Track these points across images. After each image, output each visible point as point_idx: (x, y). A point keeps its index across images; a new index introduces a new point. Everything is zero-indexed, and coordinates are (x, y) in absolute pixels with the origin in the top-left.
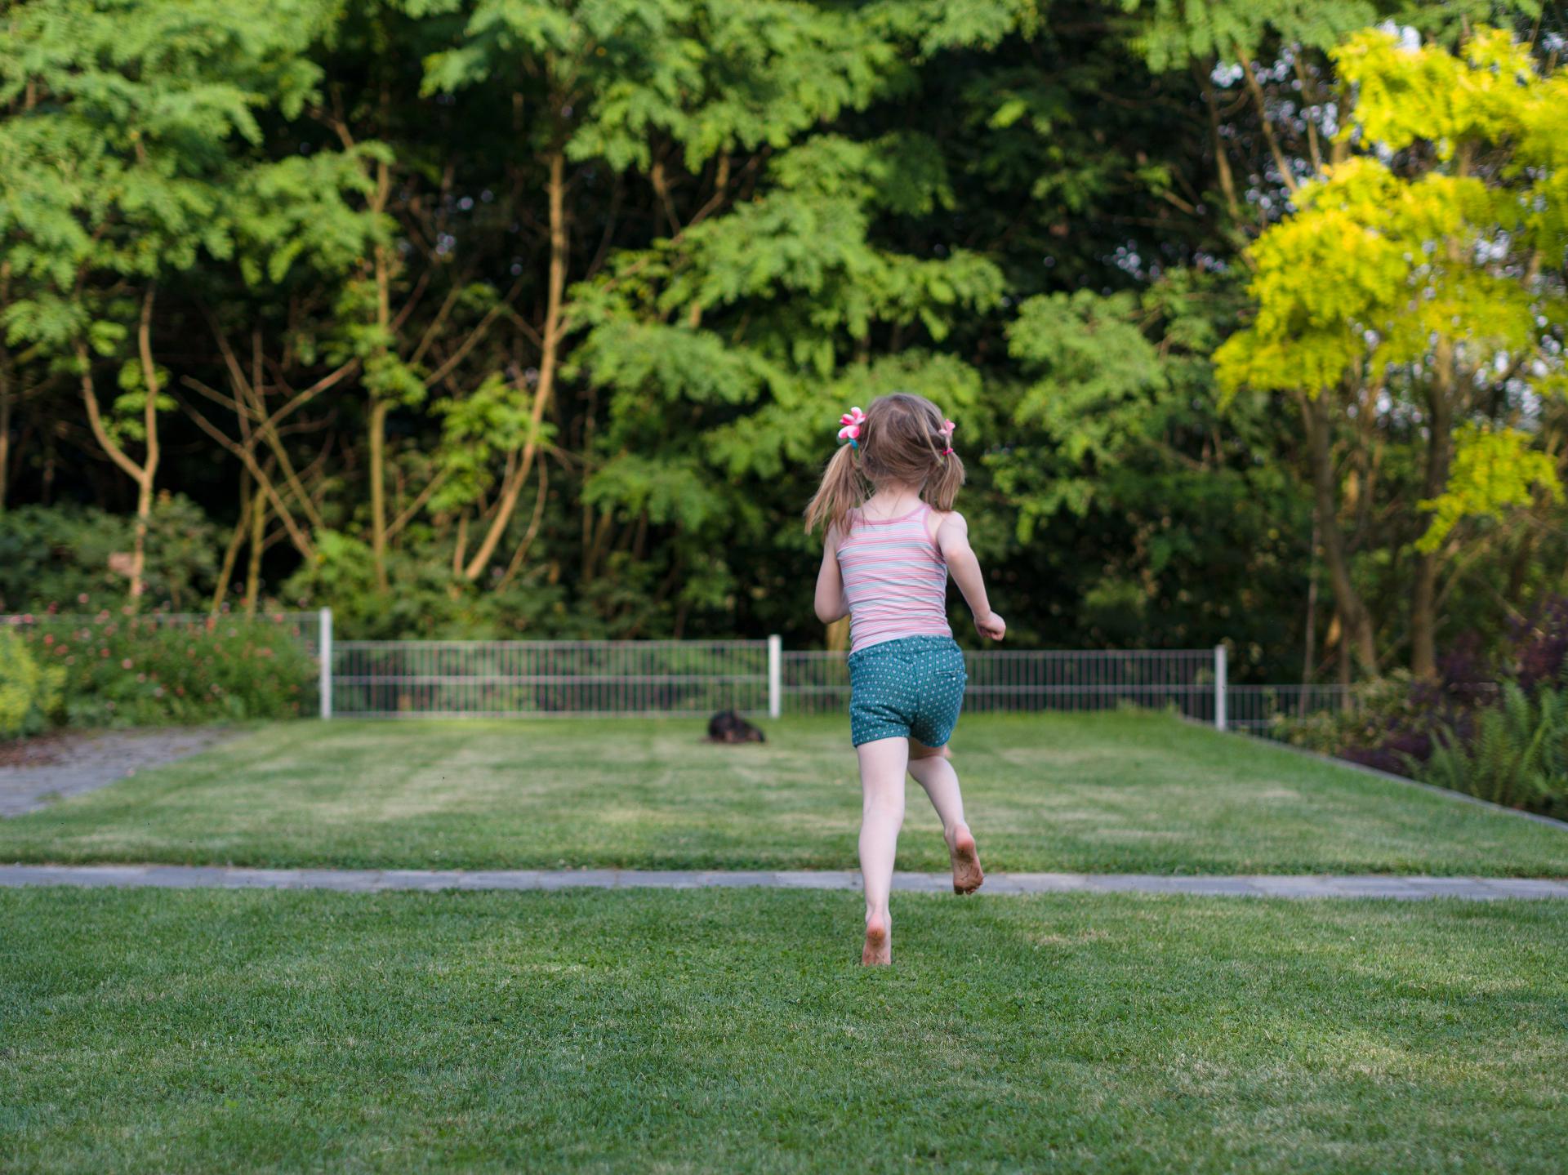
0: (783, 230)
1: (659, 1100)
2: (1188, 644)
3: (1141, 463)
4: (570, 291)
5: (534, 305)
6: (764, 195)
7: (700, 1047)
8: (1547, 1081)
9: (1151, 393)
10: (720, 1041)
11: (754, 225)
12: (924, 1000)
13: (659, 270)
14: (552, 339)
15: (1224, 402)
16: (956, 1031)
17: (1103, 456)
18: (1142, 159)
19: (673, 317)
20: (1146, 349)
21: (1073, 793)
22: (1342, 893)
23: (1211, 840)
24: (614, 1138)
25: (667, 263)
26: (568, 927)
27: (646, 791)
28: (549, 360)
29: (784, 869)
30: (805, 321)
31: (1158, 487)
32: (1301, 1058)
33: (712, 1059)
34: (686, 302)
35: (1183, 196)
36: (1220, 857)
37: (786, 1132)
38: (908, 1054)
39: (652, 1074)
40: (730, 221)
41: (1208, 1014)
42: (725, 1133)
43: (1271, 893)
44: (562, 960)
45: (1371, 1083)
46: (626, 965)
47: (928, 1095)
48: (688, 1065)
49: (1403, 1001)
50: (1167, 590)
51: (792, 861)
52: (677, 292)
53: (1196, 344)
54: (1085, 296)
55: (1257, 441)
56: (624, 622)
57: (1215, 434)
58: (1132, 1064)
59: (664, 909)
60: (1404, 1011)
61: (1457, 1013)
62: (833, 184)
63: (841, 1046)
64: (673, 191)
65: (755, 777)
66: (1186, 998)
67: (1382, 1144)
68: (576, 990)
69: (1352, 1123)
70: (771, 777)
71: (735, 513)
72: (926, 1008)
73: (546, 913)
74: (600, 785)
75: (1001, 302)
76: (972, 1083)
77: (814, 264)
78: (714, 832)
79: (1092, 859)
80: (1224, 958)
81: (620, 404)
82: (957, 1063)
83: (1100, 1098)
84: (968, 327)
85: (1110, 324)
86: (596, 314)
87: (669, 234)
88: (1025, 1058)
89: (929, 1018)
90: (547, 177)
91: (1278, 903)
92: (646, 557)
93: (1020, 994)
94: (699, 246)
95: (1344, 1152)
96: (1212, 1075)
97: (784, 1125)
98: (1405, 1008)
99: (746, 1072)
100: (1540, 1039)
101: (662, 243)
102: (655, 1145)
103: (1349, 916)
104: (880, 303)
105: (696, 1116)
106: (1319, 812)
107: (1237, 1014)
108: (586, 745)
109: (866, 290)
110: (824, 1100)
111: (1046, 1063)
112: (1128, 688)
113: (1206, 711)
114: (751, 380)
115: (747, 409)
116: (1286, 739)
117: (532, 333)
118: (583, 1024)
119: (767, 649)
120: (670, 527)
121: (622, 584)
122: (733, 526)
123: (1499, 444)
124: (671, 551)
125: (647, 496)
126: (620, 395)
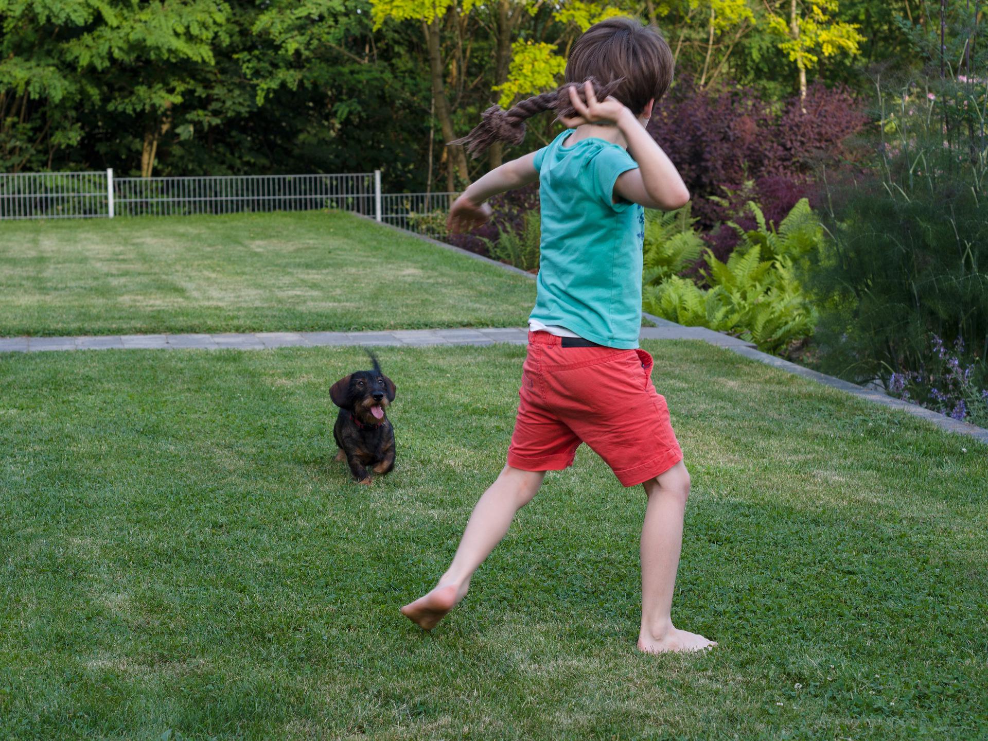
1: (69, 498)
3: (329, 57)
7: (90, 463)
9: (334, 15)
10: (100, 459)
12: (211, 426)
16: (230, 447)
17: (306, 53)
21: (293, 275)
22: (444, 341)
23: (371, 308)
24: (47, 524)
27: (40, 281)
29: (126, 334)
31: (340, 73)
32: (418, 457)
33: (96, 470)
36: (376, 320)
38: (205, 463)
39: (64, 481)
42: (107, 518)
43: (405, 343)
44: (4, 407)
45: (454, 472)
46: (41, 409)
48: (83, 475)
49: (474, 417)
50: (346, 130)
51: (130, 329)
55: (396, 41)
56: (15, 159)
57: (373, 39)
59: (59, 368)
60: (474, 424)
65: (105, 269)
67: (459, 509)
68: (14, 426)
69: (443, 498)
70: (114, 268)
71: (82, 91)
72: (213, 431)
74: (11, 278)
78: (83, 310)
79: (304, 323)
81: (8, 27)
82: (232, 468)
83: (310, 488)
89: (215, 438)
91: (409, 351)
92: (28, 119)
93: (265, 421)
95: (439, 516)
97: (139, 512)
98: (475, 421)
99: (116, 478)
102: (69, 527)
103: (448, 358)
105: (90, 508)
106: (433, 285)
110: (161, 494)
111: (281, 466)
113: (371, 211)
114: (90, 11)
115: (89, 28)
118: (21, 449)
119: (106, 176)
120: (43, 101)
121: (14, 136)
122: (81, 100)
123: (537, 52)
124: (44, 114)
125: (28, 83)
126: (10, 19)
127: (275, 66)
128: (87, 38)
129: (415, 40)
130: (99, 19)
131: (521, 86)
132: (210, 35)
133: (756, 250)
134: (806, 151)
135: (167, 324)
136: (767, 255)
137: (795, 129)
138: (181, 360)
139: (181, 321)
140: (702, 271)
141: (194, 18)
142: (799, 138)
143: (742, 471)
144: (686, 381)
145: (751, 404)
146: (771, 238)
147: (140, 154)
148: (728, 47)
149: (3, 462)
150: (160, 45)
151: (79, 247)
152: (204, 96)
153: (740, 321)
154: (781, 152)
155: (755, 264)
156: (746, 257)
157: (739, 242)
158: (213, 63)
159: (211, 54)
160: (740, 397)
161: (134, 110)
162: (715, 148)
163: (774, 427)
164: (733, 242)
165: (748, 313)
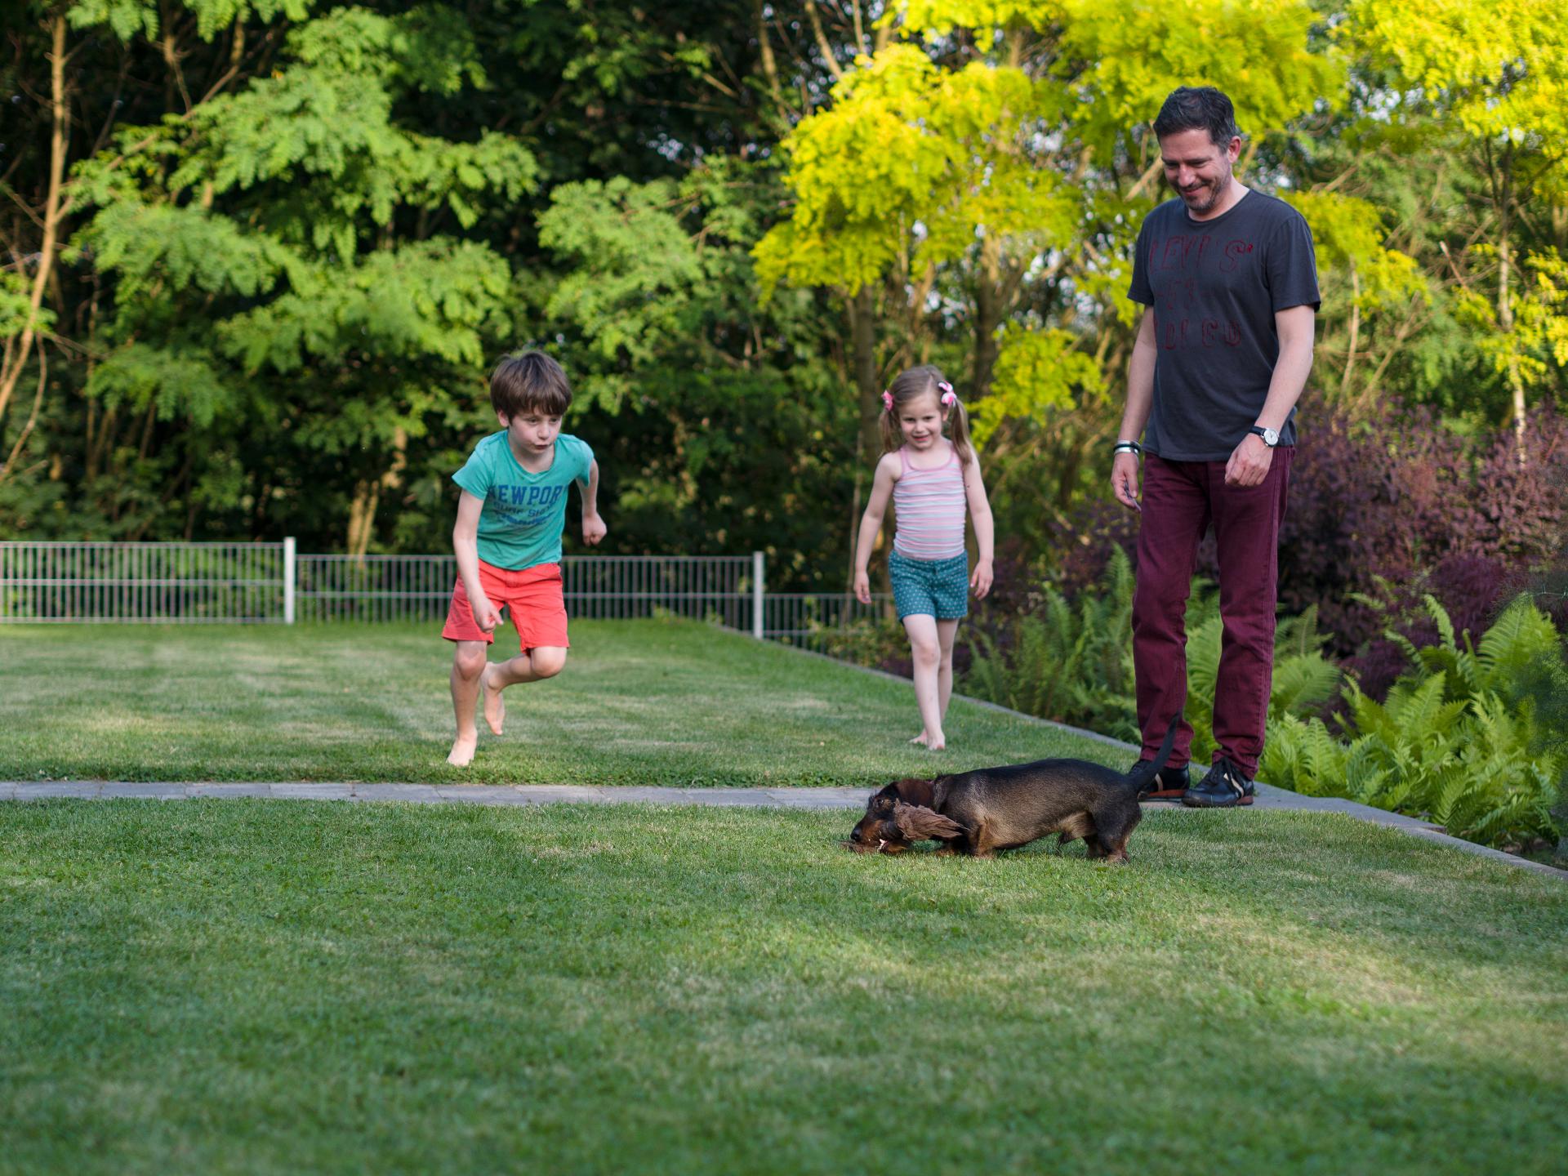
0: (303, 109)
1: (115, 1018)
2: (726, 550)
3: (678, 359)
4: (74, 169)
5: (34, 183)
6: (284, 71)
7: (165, 963)
8: (1048, 995)
9: (687, 285)
10: (187, 958)
11: (273, 104)
12: (411, 914)
13: (170, 147)
14: (52, 219)
15: (765, 298)
16: (441, 946)
17: (639, 352)
18: (681, 38)
19: (185, 198)
20: (686, 240)
21: (594, 702)
23: (731, 751)
24: (63, 1058)
25: (177, 140)
26: (38, 838)
27: (141, 698)
28: (49, 241)
29: (279, 780)
30: (327, 204)
31: (695, 385)
32: (798, 972)
33: (178, 975)
34: (198, 182)
35: (726, 80)
36: (739, 768)
37: (246, 1051)
38: (388, 970)
39: (111, 992)
40: (246, 98)
41: (708, 927)
42: (182, 1051)
43: (789, 804)
44: (27, 874)
45: (867, 998)
46: (96, 878)
47: (402, 1012)
48: (150, 982)
49: (910, 913)
50: (706, 492)
51: (289, 772)
52: (189, 172)
53: (735, 235)
54: (620, 183)
55: (800, 338)
56: (129, 522)
57: (757, 331)
58: (623, 979)
59: (145, 821)
60: (910, 924)
61: (964, 926)
62: (357, 61)
63: (316, 962)
64: (185, 64)
65: (260, 685)
66: (687, 912)
67: (873, 1058)
68: (38, 904)
69: (844, 1039)
70: (275, 685)
71: (249, 408)
72: (412, 923)
73: (16, 826)
74: (90, 692)
75: (531, 187)
76: (452, 999)
77: (336, 146)
78: (208, 741)
79: (606, 770)
80: (731, 871)
81: (125, 292)
82: (438, 979)
83: (583, 1014)
84: (497, 213)
85: (646, 212)
86: (101, 195)
87: (181, 111)
88: (510, 973)
89: (414, 933)
90: (49, 48)
91: (795, 815)
92: (153, 453)
93: (512, 908)
94: (213, 123)
95: (832, 1068)
96: (703, 990)
97: (246, 1044)
98: (911, 919)
99: (212, 989)
100: (1047, 952)
101: (172, 119)
102: (106, 1065)
104: (405, 188)
105: (154, 1035)
106: (846, 723)
107: (738, 927)
108: (81, 652)
109: (392, 172)
110: (292, 1018)
111: (532, 978)
112: (662, 595)
113: (744, 621)
114: (266, 268)
115: (262, 299)
116: (823, 649)
117: (31, 212)
118: (42, 940)
119: (282, 552)
120: (181, 421)
121: (128, 482)
122: (248, 423)
123: (1042, 344)
124: (181, 447)
125: (156, 391)
126: (128, 280)
127: (585, 371)
128: (262, 315)
129: (832, 333)
130: (283, 284)
131: (1012, 405)
132: (479, 314)
133: (1437, 682)
134: (1527, 524)
135: (356, 764)
136: (1456, 691)
137: (1507, 484)
138: (372, 816)
139: (384, 762)
140: (1338, 717)
141: (452, 285)
142: (1513, 500)
143: (1432, 1014)
144: (1315, 873)
145: (1441, 911)
146: (1465, 663)
147: (345, 519)
148: (1382, 357)
149: (5, 959)
150: (392, 331)
151: (223, 658)
152: (460, 426)
153: (1410, 798)
154: (1482, 526)
155: (1436, 707)
156: (1419, 693)
157: (1405, 669)
158: (480, 362)
159: (477, 347)
160: (1419, 900)
161: (342, 444)
162: (1364, 514)
163: (1487, 948)
164: (1393, 669)
165: (1425, 782)
